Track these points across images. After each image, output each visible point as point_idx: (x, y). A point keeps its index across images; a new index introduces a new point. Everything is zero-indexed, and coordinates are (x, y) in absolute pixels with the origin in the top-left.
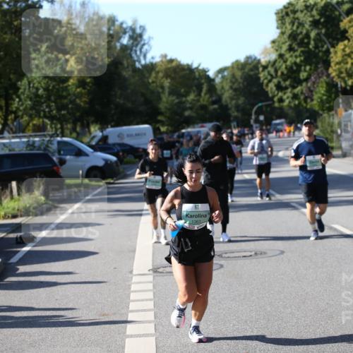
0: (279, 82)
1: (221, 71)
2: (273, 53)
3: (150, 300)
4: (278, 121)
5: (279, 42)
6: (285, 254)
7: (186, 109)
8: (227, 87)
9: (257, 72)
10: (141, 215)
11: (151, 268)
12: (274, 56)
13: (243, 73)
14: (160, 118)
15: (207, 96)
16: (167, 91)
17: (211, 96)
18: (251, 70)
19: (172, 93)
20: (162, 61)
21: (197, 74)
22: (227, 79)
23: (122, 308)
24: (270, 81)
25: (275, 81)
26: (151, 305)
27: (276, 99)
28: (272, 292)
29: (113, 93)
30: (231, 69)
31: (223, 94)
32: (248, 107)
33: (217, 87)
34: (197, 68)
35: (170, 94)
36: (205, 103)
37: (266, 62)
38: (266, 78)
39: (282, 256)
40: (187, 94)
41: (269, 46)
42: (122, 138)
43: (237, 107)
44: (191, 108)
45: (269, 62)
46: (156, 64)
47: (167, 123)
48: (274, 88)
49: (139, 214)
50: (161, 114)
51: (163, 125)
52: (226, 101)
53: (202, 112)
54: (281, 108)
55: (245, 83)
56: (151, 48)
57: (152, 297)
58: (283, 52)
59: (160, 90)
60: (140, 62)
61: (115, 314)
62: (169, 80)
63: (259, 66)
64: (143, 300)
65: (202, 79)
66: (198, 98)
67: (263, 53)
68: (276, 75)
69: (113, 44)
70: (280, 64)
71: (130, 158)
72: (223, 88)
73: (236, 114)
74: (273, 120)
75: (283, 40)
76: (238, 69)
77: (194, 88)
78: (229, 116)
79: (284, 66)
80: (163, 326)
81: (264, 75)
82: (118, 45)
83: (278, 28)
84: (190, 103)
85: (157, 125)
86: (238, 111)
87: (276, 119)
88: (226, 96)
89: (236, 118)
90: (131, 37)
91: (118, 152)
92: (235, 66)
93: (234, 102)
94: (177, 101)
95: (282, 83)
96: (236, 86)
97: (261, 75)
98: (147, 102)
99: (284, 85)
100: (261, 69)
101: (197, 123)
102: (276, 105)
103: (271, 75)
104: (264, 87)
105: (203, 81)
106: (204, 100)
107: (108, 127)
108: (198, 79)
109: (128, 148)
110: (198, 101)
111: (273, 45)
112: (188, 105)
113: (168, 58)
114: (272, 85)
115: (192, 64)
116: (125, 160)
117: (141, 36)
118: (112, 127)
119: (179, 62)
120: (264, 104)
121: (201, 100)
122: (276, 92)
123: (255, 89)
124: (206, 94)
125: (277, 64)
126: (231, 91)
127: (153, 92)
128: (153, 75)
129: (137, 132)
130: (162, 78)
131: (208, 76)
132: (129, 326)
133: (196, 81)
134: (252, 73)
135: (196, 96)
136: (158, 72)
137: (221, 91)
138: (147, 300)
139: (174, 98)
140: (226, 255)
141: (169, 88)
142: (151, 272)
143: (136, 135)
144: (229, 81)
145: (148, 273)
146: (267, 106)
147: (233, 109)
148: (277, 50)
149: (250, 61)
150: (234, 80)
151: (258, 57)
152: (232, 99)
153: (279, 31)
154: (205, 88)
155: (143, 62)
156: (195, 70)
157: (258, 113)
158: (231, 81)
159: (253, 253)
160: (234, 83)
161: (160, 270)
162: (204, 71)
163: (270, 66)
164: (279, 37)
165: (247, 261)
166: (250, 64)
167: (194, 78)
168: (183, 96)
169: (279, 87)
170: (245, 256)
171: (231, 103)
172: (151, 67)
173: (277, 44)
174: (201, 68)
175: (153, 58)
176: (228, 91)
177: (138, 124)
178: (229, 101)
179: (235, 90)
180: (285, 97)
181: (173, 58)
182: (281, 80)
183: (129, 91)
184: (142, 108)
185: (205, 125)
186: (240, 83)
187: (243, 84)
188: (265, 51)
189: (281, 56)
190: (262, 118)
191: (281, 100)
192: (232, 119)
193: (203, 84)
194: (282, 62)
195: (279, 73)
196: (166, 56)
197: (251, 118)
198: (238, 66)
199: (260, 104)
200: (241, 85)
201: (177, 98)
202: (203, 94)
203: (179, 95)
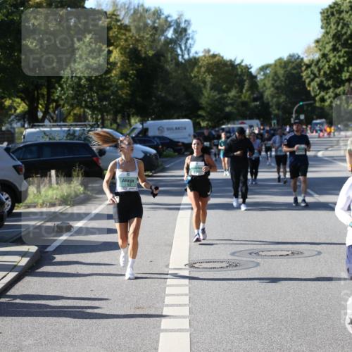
0: (322, 82)
1: (263, 68)
2: (316, 52)
3: (186, 295)
4: (318, 121)
5: (323, 42)
6: (322, 255)
7: (227, 105)
8: (269, 85)
9: (300, 70)
10: (179, 209)
11: (187, 263)
12: (317, 56)
13: (285, 71)
14: (200, 113)
15: (249, 93)
16: (209, 85)
17: (253, 93)
18: (294, 68)
19: (213, 88)
20: (205, 56)
21: (239, 70)
22: (269, 77)
23: (158, 302)
24: (313, 80)
25: (318, 80)
26: (186, 300)
27: (317, 98)
28: (308, 292)
29: (155, 86)
30: (273, 67)
31: (264, 92)
32: (289, 105)
33: (259, 84)
34: (239, 64)
35: (211, 89)
36: (246, 99)
37: (310, 60)
38: (309, 77)
39: (318, 257)
40: (229, 90)
41: (313, 45)
42: (162, 132)
43: (278, 105)
44: (232, 105)
45: (313, 61)
46: (198, 59)
47: (206, 118)
48: (317, 88)
49: (177, 208)
50: (202, 108)
51: (203, 120)
52: (267, 99)
53: (244, 109)
54: (322, 108)
55: (287, 82)
56: (194, 42)
57: (188, 292)
58: (326, 52)
59: (202, 85)
60: (183, 56)
61: (150, 307)
62: (211, 76)
63: (303, 64)
64: (178, 295)
65: (244, 75)
66: (240, 94)
67: (306, 52)
68: (319, 74)
69: (156, 36)
70: (323, 64)
71: (169, 151)
72: (264, 85)
73: (276, 112)
74: (313, 119)
75: (327, 40)
76: (281, 67)
77: (236, 85)
78: (270, 113)
79: (327, 66)
80: (198, 322)
81: (307, 74)
82: (163, 38)
83: (322, 28)
84: (232, 99)
85: (198, 120)
86: (278, 109)
87: (317, 119)
88: (268, 93)
89: (277, 116)
90: (176, 31)
91: (158, 145)
92: (278, 64)
93: (275, 100)
94: (218, 96)
95: (325, 82)
96: (278, 84)
97: (304, 74)
98: (189, 96)
99: (326, 85)
100: (304, 68)
101: (238, 120)
102: (318, 104)
103: (314, 74)
104: (307, 86)
105: (245, 78)
106: (245, 97)
107: (148, 120)
108: (240, 76)
109: (168, 141)
110: (240, 97)
111: (317, 44)
112: (229, 102)
113: (211, 53)
114: (314, 84)
115: (235, 60)
116: (165, 153)
117: (185, 30)
118: (152, 120)
119: (222, 58)
120: (304, 103)
121: (243, 96)
122: (318, 91)
123: (297, 88)
124: (247, 91)
125: (320, 64)
126: (272, 89)
127: (194, 87)
128: (196, 69)
129: (178, 126)
130: (204, 73)
131: (251, 73)
132: (164, 320)
133: (238, 78)
134: (294, 72)
135: (237, 93)
136: (201, 67)
137: (262, 88)
138: (182, 295)
139: (216, 93)
140: (263, 254)
141: (211, 83)
142: (187, 267)
143: (176, 128)
144: (271, 78)
145: (184, 267)
146: (308, 105)
147: (274, 107)
148: (320, 50)
149: (293, 60)
150: (275, 78)
151: (302, 56)
152: (273, 97)
153: (323, 31)
154: (247, 85)
155: (186, 57)
156: (238, 67)
157: (299, 112)
158: (273, 79)
159: (290, 252)
160: (276, 81)
161: (196, 265)
162: (247, 68)
163: (313, 65)
164: (324, 36)
165: (284, 260)
166: (293, 62)
167: (237, 75)
168: (224, 92)
169: (322, 87)
170: (282, 255)
171: (272, 101)
172: (194, 62)
173: (321, 43)
174: (243, 64)
175: (196, 53)
176: (270, 88)
177: (178, 118)
178: (270, 99)
179: (277, 88)
180: (327, 97)
181: (216, 53)
182: (324, 79)
183: (171, 84)
184: (183, 102)
185: (245, 121)
186: (282, 81)
187: (285, 82)
188: (308, 50)
189: (324, 56)
190: (302, 117)
191: (323, 100)
192: (272, 116)
193: (245, 81)
194: (325, 61)
195: (322, 73)
196: (209, 51)
197: (292, 117)
198: (282, 64)
199: (301, 103)
200: (283, 83)
201: (219, 94)
202: (244, 91)
203: (221, 91)
